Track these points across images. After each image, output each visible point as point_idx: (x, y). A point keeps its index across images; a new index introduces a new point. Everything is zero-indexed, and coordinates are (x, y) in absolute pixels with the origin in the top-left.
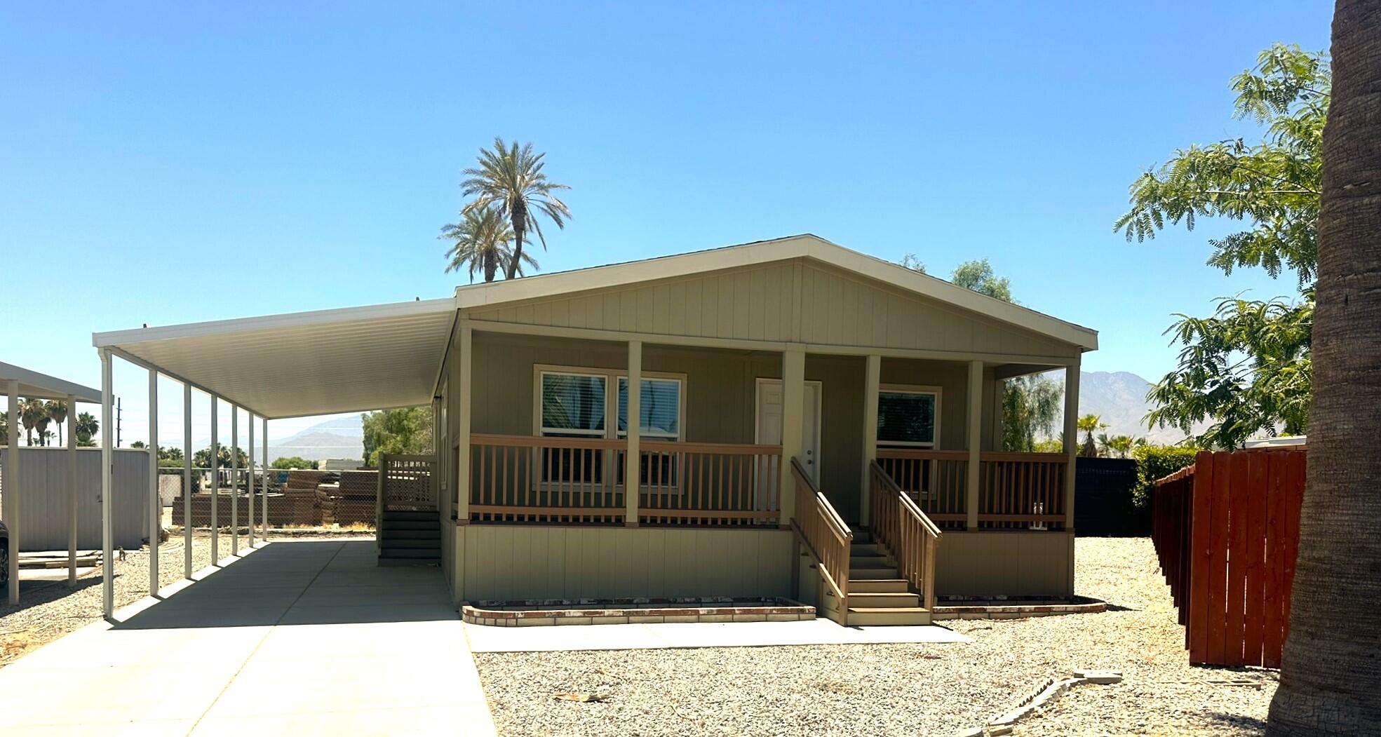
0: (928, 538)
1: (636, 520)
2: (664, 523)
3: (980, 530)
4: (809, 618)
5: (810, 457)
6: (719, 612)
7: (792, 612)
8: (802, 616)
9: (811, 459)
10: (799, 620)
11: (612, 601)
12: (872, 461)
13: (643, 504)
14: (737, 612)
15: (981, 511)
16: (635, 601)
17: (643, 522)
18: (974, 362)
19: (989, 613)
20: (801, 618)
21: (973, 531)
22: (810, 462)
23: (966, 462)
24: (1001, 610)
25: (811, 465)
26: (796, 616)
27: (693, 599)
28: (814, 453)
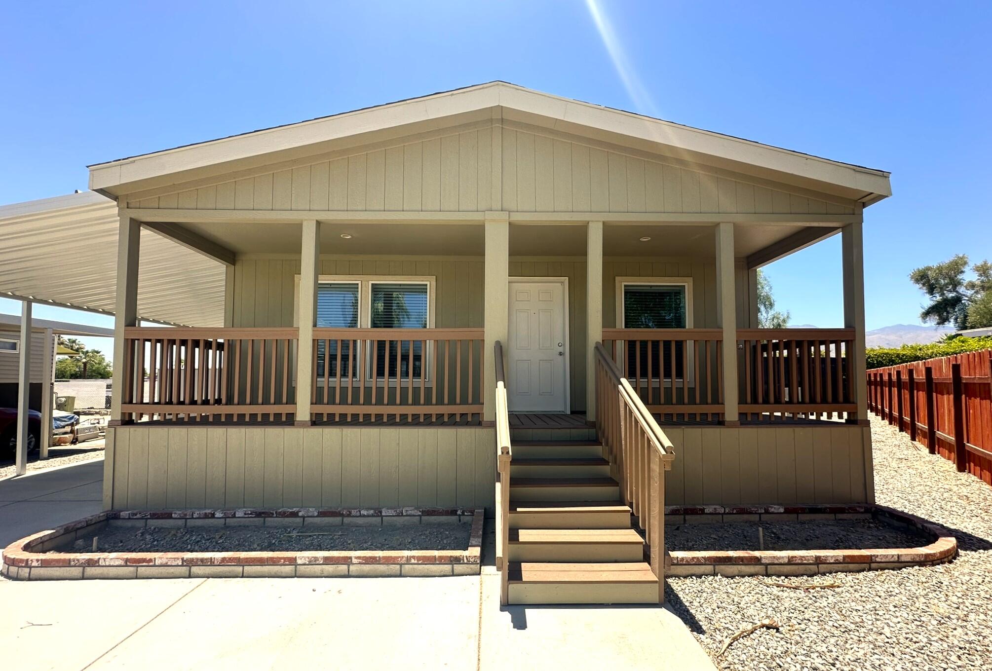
0: (652, 453)
1: (307, 418)
2: (343, 421)
3: (741, 424)
4: (469, 571)
5: (561, 349)
6: (328, 561)
7: (441, 561)
8: (458, 568)
9: (562, 351)
10: (453, 575)
11: (273, 514)
12: (597, 343)
13: (317, 397)
14: (354, 561)
15: (742, 400)
16: (300, 514)
17: (317, 421)
18: (721, 225)
19: (767, 565)
20: (456, 572)
21: (732, 425)
22: (561, 354)
23: (720, 342)
24: (786, 560)
25: (562, 356)
26: (447, 568)
27: (372, 512)
28: (564, 345)
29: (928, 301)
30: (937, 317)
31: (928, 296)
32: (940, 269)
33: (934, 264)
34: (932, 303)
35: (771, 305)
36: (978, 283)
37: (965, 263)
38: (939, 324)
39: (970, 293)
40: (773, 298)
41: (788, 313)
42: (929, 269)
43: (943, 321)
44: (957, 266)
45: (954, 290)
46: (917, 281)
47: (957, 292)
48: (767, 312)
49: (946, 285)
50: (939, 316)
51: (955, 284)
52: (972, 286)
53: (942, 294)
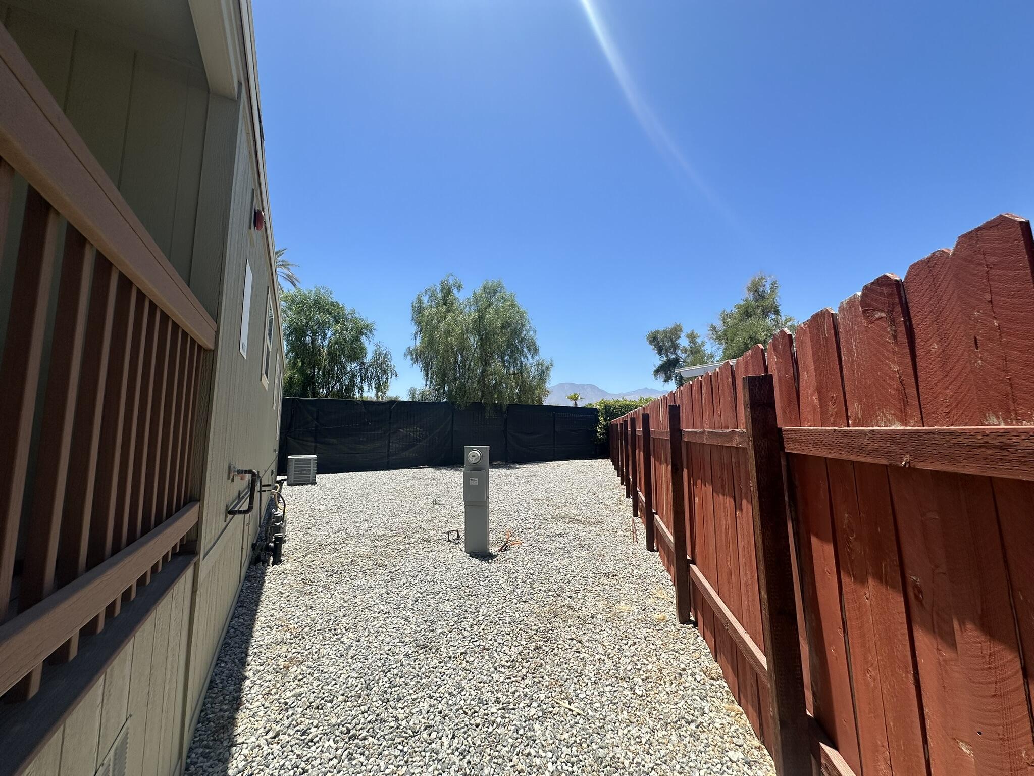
29: (658, 361)
30: (664, 375)
31: (658, 356)
32: (665, 332)
33: (661, 329)
34: (661, 363)
35: (536, 351)
36: (688, 348)
37: (681, 330)
38: (665, 381)
39: (684, 356)
40: (538, 343)
41: (552, 360)
42: (658, 332)
43: (667, 380)
44: (675, 332)
45: (674, 352)
46: (651, 342)
47: (676, 354)
48: (533, 357)
49: (669, 348)
50: (665, 374)
51: (675, 347)
52: (685, 350)
53: (667, 356)
